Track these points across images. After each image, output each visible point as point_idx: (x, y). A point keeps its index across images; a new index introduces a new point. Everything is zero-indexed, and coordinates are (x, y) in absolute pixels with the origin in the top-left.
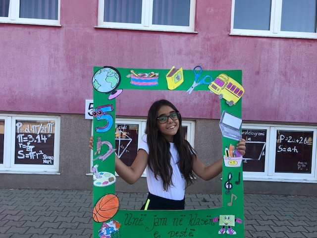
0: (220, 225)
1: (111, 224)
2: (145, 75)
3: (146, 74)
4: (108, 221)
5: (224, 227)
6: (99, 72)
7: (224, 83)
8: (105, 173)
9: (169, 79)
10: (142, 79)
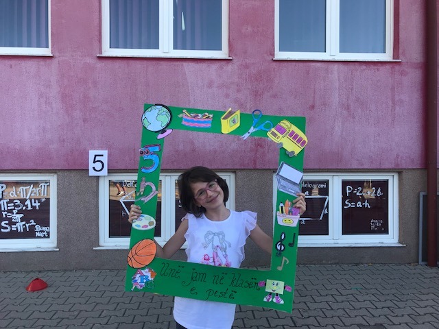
0: (266, 291)
1: (146, 272)
2: (198, 116)
3: (200, 115)
4: (144, 268)
5: (271, 294)
6: (150, 109)
7: (285, 131)
8: (146, 215)
9: (224, 122)
10: (195, 120)
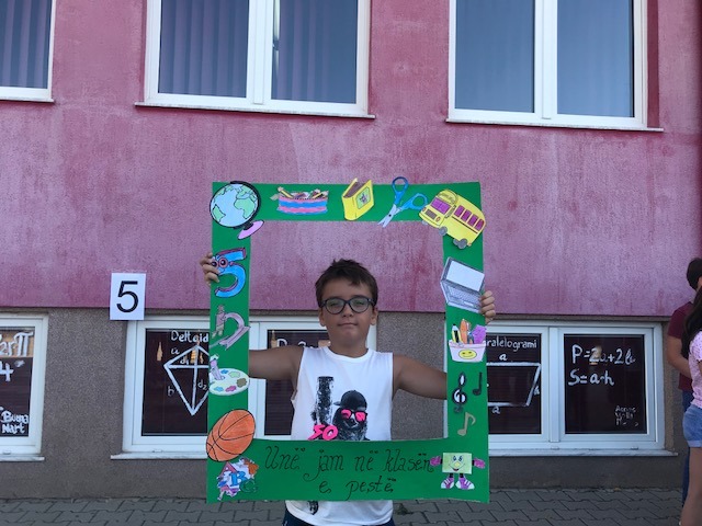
1: (241, 467)
2: (303, 195)
3: (306, 193)
4: (235, 460)
6: (222, 191)
7: (448, 207)
8: (230, 370)
9: (347, 202)
10: (299, 202)
